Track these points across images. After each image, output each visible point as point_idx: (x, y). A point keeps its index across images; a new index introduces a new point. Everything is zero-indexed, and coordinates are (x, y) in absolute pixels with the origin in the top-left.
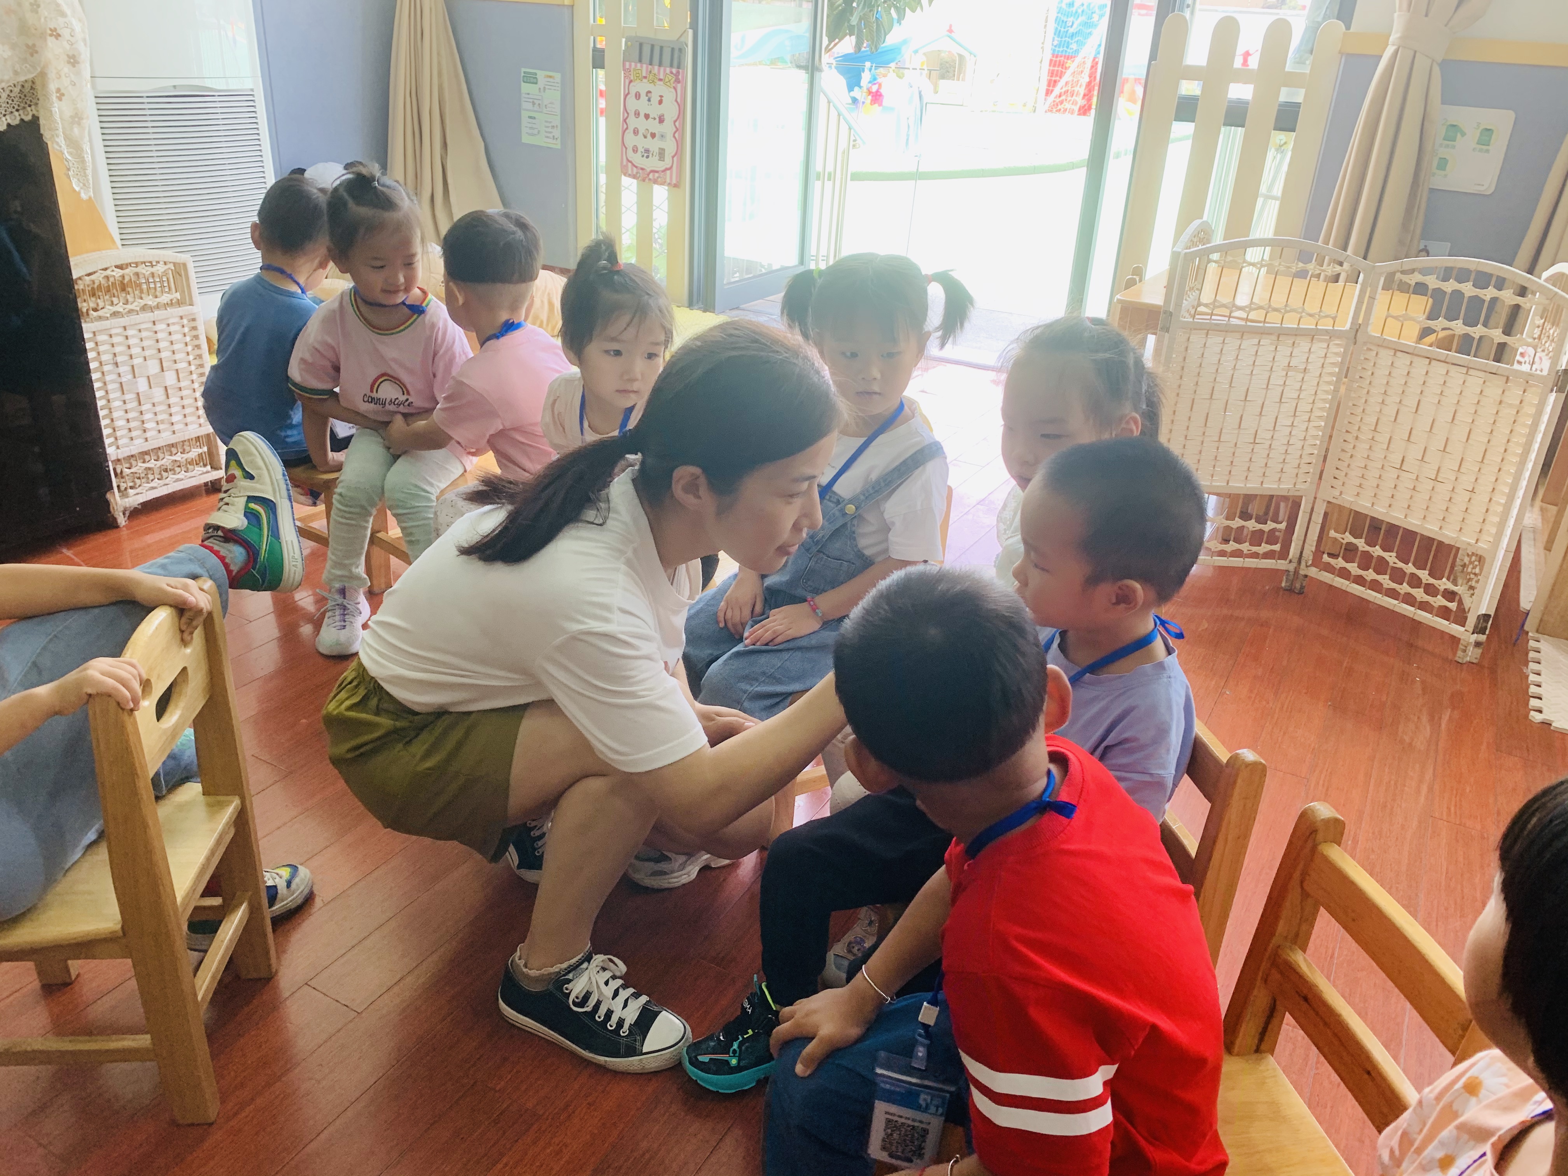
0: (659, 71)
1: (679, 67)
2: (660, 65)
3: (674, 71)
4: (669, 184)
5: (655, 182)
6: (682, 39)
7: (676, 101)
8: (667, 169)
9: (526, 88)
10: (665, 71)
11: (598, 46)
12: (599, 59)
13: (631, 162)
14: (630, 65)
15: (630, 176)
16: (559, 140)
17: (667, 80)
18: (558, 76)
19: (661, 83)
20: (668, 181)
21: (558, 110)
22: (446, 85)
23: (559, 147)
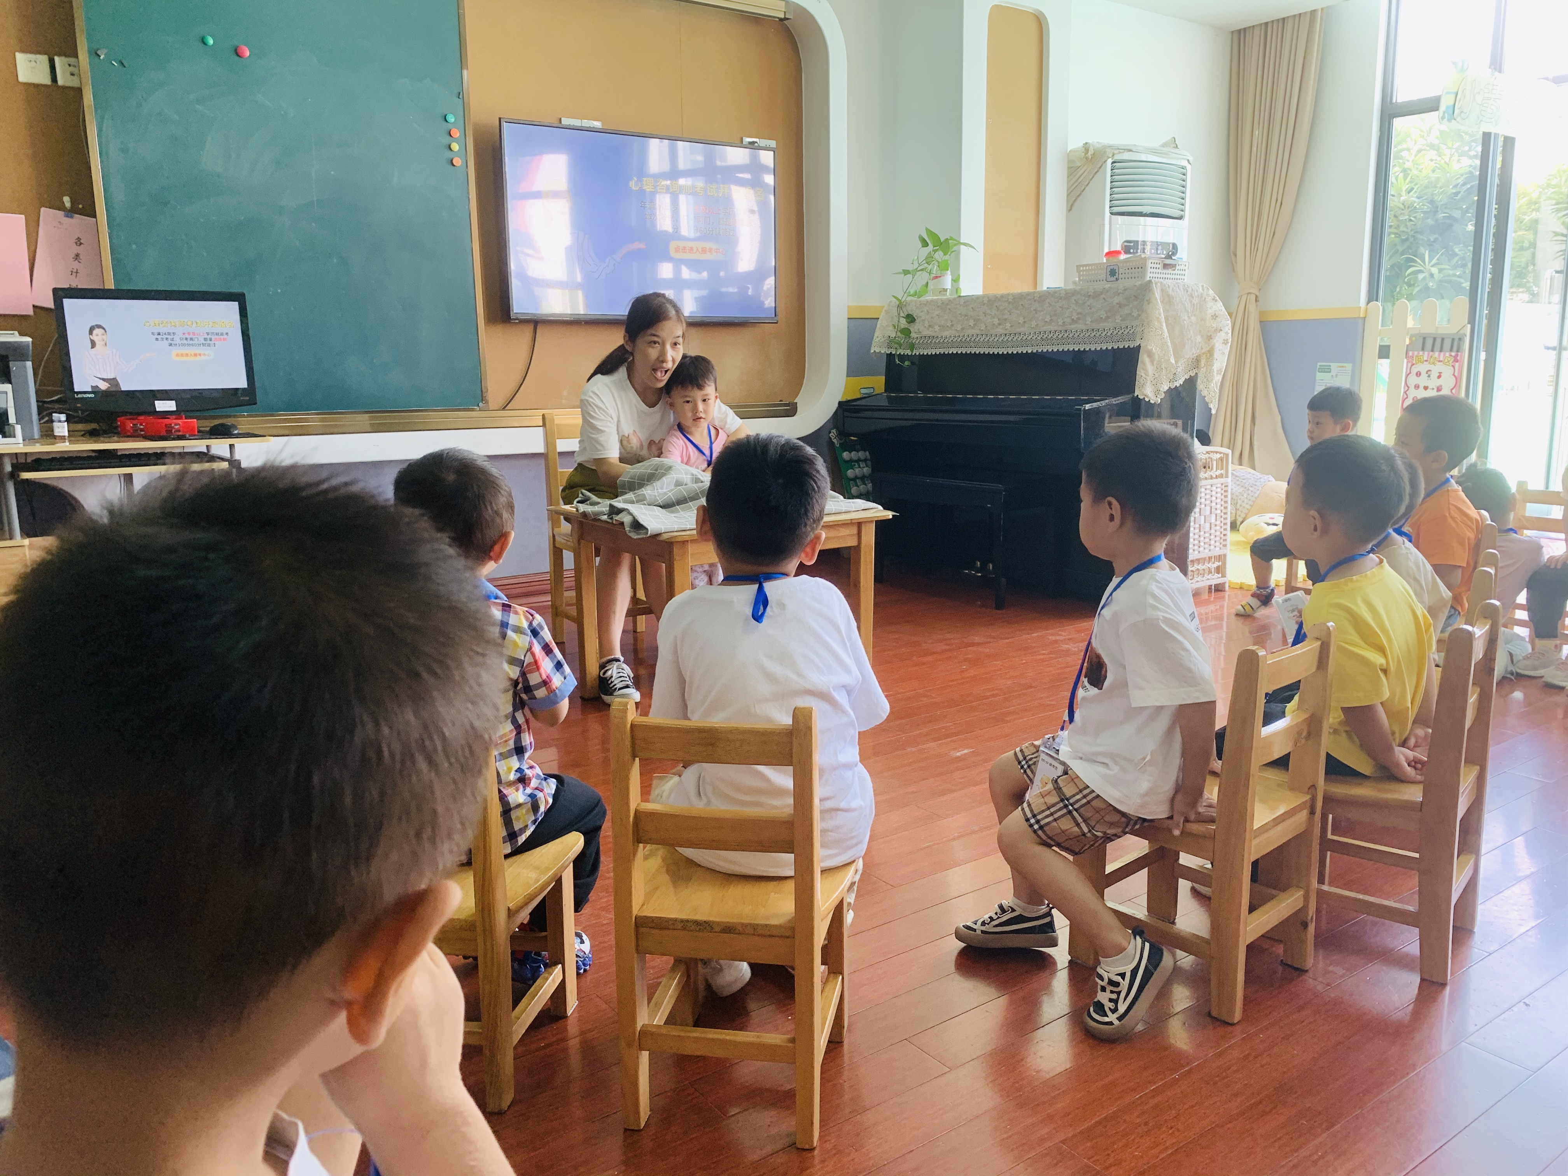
0: (1439, 356)
1: (1458, 351)
2: (1441, 351)
3: (1453, 354)
7: (1454, 375)
10: (1445, 355)
11: (1385, 343)
12: (1384, 352)
14: (1413, 354)
17: (1446, 361)
19: (1441, 363)
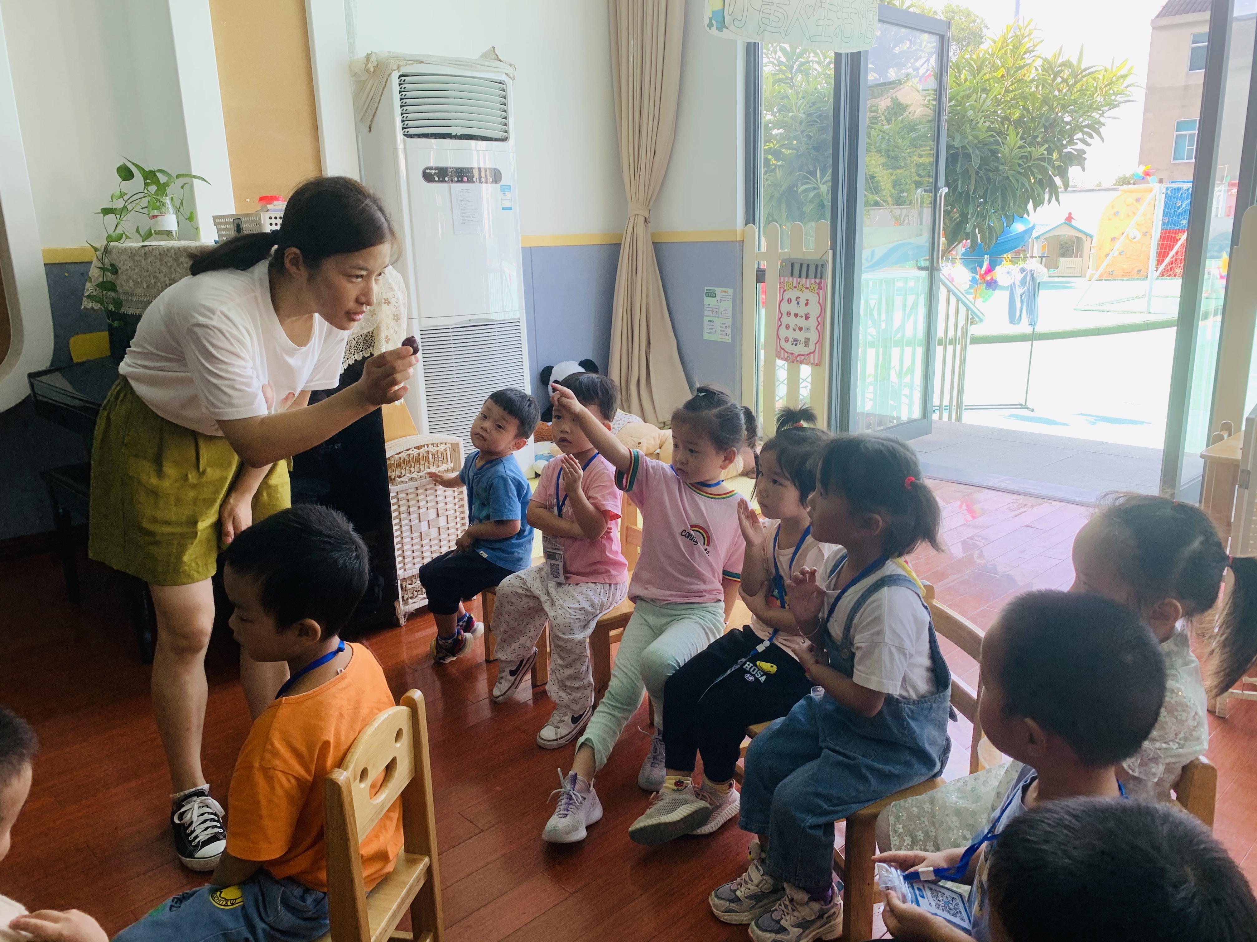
0: (806, 282)
1: (821, 278)
2: (807, 277)
3: (818, 281)
4: (812, 364)
5: (802, 362)
6: (824, 258)
7: (819, 302)
8: (810, 353)
9: (707, 300)
10: (810, 282)
11: (761, 267)
12: (761, 276)
13: (783, 349)
14: (784, 280)
15: (782, 359)
16: (730, 336)
17: (812, 288)
18: (730, 291)
19: (808, 290)
20: (812, 361)
21: (730, 314)
22: (651, 303)
23: (730, 341)
